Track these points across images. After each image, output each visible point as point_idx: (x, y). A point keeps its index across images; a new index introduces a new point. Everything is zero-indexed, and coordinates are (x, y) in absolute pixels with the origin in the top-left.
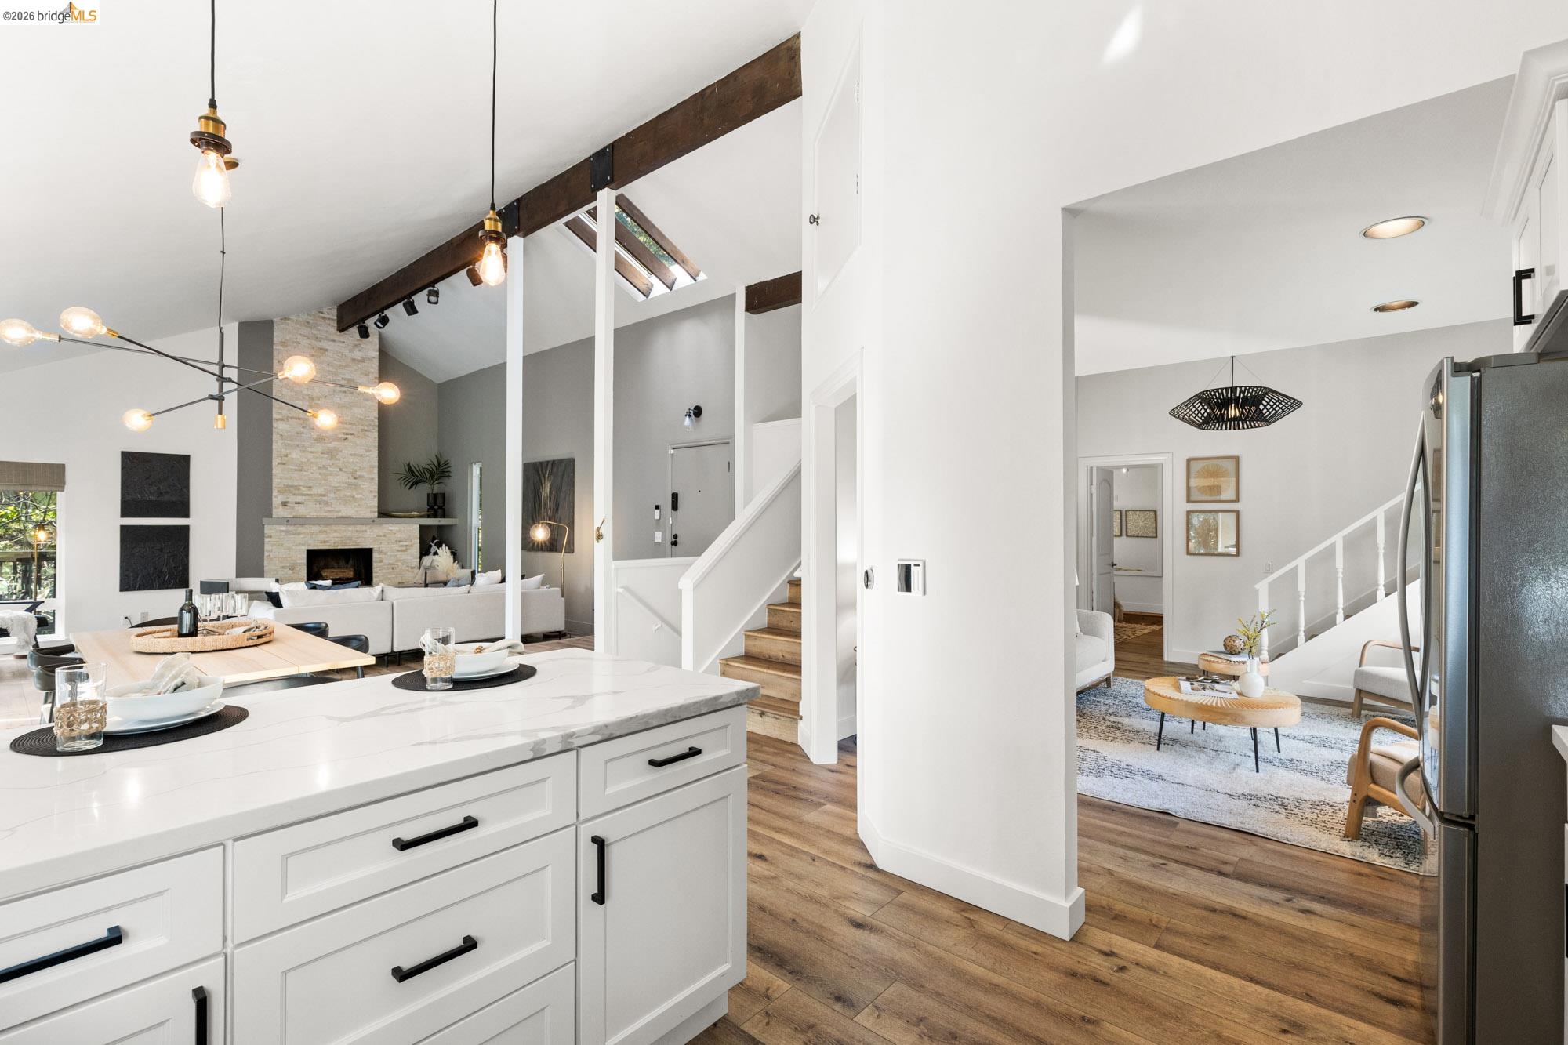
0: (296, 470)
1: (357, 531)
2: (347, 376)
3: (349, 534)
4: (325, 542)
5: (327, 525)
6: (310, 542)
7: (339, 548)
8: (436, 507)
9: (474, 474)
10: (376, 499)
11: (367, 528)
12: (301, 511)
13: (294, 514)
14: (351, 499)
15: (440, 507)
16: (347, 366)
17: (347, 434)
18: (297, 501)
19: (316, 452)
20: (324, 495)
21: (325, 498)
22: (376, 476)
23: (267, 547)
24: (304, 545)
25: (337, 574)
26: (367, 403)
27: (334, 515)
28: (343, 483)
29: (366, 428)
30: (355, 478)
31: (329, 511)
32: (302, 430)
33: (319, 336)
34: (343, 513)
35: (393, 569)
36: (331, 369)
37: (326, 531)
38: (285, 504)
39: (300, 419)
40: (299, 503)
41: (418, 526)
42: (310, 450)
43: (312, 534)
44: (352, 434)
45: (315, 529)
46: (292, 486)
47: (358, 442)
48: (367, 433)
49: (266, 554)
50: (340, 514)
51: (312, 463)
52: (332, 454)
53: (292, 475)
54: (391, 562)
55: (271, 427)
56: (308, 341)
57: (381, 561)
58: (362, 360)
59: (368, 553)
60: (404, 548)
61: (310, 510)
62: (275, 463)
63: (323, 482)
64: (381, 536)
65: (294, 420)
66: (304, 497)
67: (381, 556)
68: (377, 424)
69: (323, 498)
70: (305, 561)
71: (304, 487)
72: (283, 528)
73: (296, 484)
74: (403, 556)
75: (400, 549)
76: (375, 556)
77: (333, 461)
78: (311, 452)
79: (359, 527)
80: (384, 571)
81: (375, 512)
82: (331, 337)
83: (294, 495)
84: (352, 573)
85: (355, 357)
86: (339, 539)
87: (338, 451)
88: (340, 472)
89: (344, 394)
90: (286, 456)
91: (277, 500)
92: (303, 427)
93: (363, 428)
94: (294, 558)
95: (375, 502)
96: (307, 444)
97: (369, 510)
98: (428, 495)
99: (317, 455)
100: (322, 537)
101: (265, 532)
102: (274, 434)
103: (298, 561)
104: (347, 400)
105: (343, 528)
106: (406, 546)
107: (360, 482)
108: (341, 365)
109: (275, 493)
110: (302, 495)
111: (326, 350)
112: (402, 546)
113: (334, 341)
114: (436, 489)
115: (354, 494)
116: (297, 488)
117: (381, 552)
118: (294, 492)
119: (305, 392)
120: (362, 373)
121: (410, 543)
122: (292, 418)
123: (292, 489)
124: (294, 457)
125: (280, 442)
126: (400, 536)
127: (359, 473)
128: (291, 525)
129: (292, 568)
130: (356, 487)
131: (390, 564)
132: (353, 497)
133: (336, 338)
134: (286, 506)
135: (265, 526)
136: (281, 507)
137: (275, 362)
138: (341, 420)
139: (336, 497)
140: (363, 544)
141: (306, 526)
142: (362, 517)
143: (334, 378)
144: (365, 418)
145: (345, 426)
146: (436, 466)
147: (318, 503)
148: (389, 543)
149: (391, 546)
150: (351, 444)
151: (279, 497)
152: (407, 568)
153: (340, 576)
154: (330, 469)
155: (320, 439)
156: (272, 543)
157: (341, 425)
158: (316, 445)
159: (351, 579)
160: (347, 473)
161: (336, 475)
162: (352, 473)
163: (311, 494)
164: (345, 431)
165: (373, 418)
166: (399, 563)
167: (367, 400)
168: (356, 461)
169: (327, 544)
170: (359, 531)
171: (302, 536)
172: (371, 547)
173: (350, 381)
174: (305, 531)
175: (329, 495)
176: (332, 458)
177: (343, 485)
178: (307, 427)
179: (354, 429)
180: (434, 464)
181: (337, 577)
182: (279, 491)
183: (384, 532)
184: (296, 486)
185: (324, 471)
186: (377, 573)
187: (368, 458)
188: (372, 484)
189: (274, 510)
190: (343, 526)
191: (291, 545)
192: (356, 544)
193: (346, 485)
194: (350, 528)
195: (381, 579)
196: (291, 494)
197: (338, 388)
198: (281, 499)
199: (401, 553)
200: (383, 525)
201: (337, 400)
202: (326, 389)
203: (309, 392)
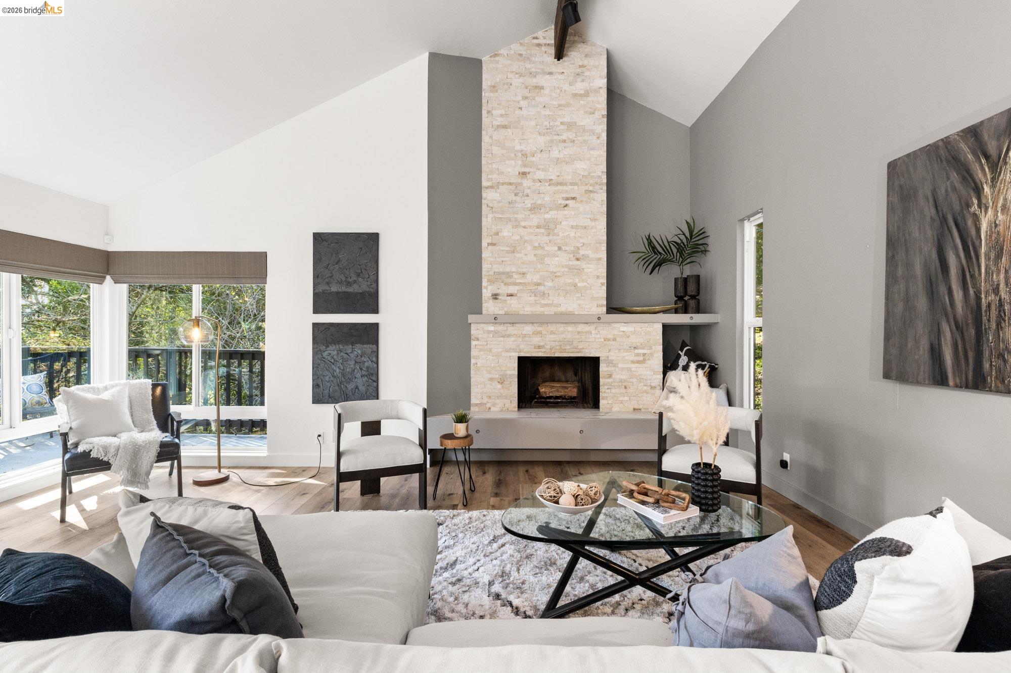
0: (507, 252)
1: (579, 332)
2: (567, 119)
3: (569, 336)
4: (539, 347)
5: (542, 323)
6: (522, 347)
7: (556, 355)
8: (686, 298)
9: (747, 238)
10: (605, 288)
11: (592, 328)
12: (513, 305)
13: (506, 309)
14: (573, 288)
15: (693, 297)
16: (568, 105)
17: (567, 199)
18: (510, 292)
19: (530, 227)
20: (539, 284)
21: (541, 288)
22: (604, 255)
23: (474, 353)
24: (515, 351)
25: (558, 391)
26: (592, 152)
27: (548, 311)
28: (563, 267)
29: (591, 188)
30: (578, 259)
31: (546, 306)
32: (514, 198)
33: (533, 70)
34: (563, 309)
35: (625, 388)
36: (548, 112)
37: (540, 333)
38: (495, 297)
39: (511, 184)
40: (511, 295)
41: (659, 328)
42: (523, 224)
43: (525, 336)
44: (573, 198)
45: (528, 329)
46: (503, 273)
47: (581, 209)
48: (592, 195)
49: (473, 361)
50: (559, 309)
51: (525, 241)
52: (548, 227)
53: (504, 259)
54: (623, 377)
55: (480, 198)
56: (521, 80)
57: (610, 376)
58: (587, 94)
59: (595, 361)
60: (641, 358)
61: (524, 305)
62: (484, 244)
63: (539, 266)
65: (506, 186)
66: (517, 288)
67: (610, 369)
68: (605, 181)
69: (539, 288)
70: (516, 372)
71: (516, 274)
72: (491, 328)
73: (508, 270)
74: (641, 370)
75: (636, 359)
76: (603, 368)
77: (550, 237)
78: (525, 227)
79: (581, 327)
80: (613, 391)
81: (602, 306)
82: (548, 70)
83: (505, 284)
84: (575, 390)
85: (576, 92)
86: (557, 343)
87: (556, 222)
88: (559, 252)
89: (563, 144)
90: (497, 234)
91: (486, 293)
92: (516, 195)
93: (586, 188)
94: (504, 369)
95: (603, 292)
96: (520, 216)
97: (595, 303)
98: (676, 280)
99: (531, 230)
100: (536, 340)
101: (472, 332)
102: (484, 207)
103: (508, 372)
104: (567, 151)
105: (561, 328)
106: (644, 355)
107: (583, 264)
108: (560, 105)
109: (484, 284)
110: (515, 284)
111: (542, 88)
112: (638, 355)
113: (551, 73)
114: (688, 271)
115: (577, 280)
116: (509, 275)
117: (610, 362)
118: (506, 280)
119: (518, 147)
120: (586, 112)
121: (649, 351)
122: (503, 184)
123: (503, 277)
124: (505, 234)
125: (490, 216)
126: (635, 340)
127: (582, 252)
128: (501, 323)
129: (501, 382)
130: (579, 271)
131: (621, 381)
132: (575, 285)
133: (554, 70)
134: (496, 299)
135: (472, 325)
136: (491, 301)
137: (484, 112)
138: (560, 180)
139: (554, 287)
140: (587, 351)
141: (517, 325)
142: (586, 313)
143: (551, 124)
144: (589, 174)
145: (565, 188)
146: (686, 238)
147: (533, 295)
148: (622, 351)
149: (625, 354)
150: (573, 213)
151: (490, 288)
152: (645, 388)
153: (561, 393)
154: (547, 248)
155: (535, 209)
156: (479, 347)
157: (559, 187)
158: (531, 217)
159: (574, 398)
160: (568, 253)
161: (555, 256)
162: (573, 252)
163: (525, 283)
164: (565, 195)
165: (600, 174)
166: (635, 380)
167: (593, 149)
168: (580, 235)
169: (542, 350)
170: (582, 332)
171: (512, 339)
172: (597, 356)
173: (570, 126)
174: (516, 332)
175: (546, 283)
176: (549, 234)
177: (563, 270)
178: (520, 194)
179: (576, 191)
180: (684, 234)
181: (558, 394)
182: (489, 281)
183: (614, 335)
184: (508, 273)
185: (539, 252)
186: (605, 392)
187: (593, 230)
188: (599, 266)
189: (484, 305)
190: (562, 325)
191: (500, 350)
192: (578, 350)
193: (566, 270)
194: (570, 328)
195: (610, 402)
196: (502, 284)
197: (556, 137)
198: (491, 291)
199: (639, 365)
200: (613, 325)
201: (555, 153)
202: (542, 141)
203: (523, 148)
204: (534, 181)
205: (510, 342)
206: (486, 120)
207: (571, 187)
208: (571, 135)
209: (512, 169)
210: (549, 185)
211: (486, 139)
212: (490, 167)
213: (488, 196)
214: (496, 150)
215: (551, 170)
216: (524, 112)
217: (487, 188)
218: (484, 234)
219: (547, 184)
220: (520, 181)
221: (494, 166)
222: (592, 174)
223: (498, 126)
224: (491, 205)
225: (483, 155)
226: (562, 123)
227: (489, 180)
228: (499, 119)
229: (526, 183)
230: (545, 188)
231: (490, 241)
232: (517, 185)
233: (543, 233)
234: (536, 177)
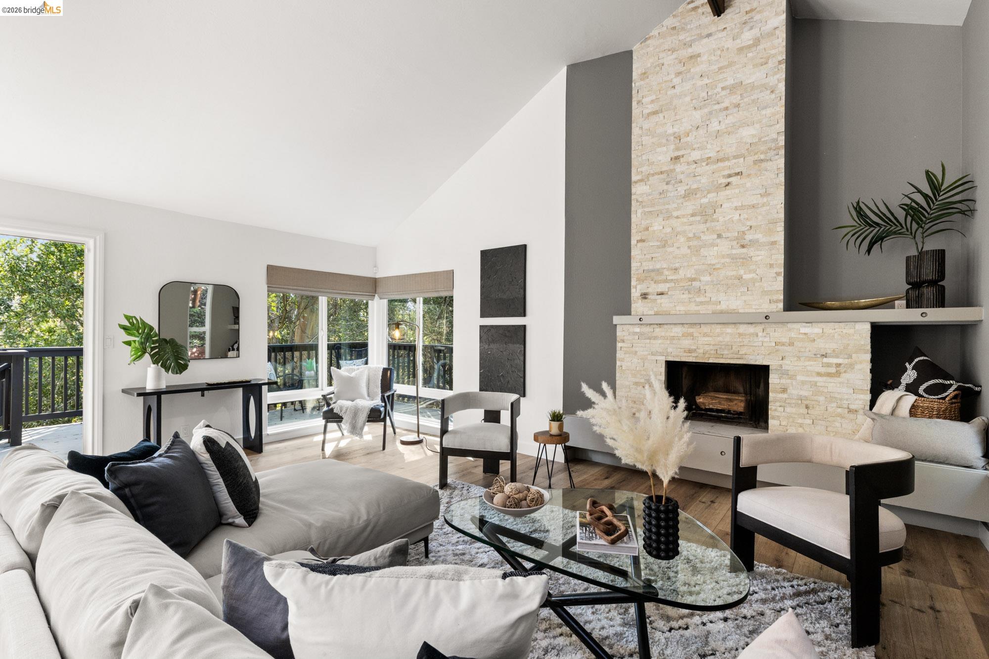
0: (658, 247)
1: (740, 335)
2: (730, 82)
3: (728, 339)
4: (690, 351)
5: (693, 324)
6: (670, 350)
7: (711, 361)
10: (781, 278)
11: (758, 329)
12: (664, 304)
13: (656, 309)
14: (736, 282)
16: (731, 64)
17: (730, 176)
18: (660, 290)
19: (683, 216)
21: (696, 284)
23: (619, 355)
24: (661, 354)
25: (720, 403)
26: (764, 112)
27: (704, 310)
28: (723, 257)
29: (762, 157)
30: (743, 246)
31: (702, 303)
32: (665, 187)
33: (688, 39)
34: (723, 306)
35: (807, 407)
36: (705, 81)
37: (691, 335)
38: (644, 296)
39: (662, 173)
40: (662, 294)
41: (867, 327)
42: (675, 214)
43: (673, 338)
44: (737, 174)
45: (677, 331)
46: (653, 271)
47: (748, 185)
48: (764, 165)
49: (618, 363)
50: (719, 308)
51: (678, 233)
52: (706, 214)
53: (653, 255)
54: (804, 393)
55: (629, 194)
56: (674, 56)
57: (784, 390)
58: (756, 43)
59: (763, 371)
60: (833, 370)
61: (676, 303)
62: (633, 242)
63: (694, 259)
64: (783, 344)
65: (656, 177)
66: (668, 285)
67: (783, 381)
69: (695, 284)
70: (663, 378)
71: (668, 269)
72: (637, 330)
73: (658, 266)
74: (831, 385)
75: (823, 370)
76: (774, 379)
77: (708, 225)
78: (677, 217)
79: (742, 329)
80: (788, 410)
81: (777, 301)
82: (706, 32)
83: (655, 282)
84: (742, 404)
85: (743, 45)
86: (711, 347)
88: (719, 241)
89: (725, 113)
90: (647, 229)
91: (635, 293)
92: (668, 183)
93: (756, 157)
94: (650, 373)
95: (779, 284)
96: (672, 206)
97: (767, 299)
98: (909, 258)
99: (685, 220)
100: (687, 343)
101: (618, 334)
102: (634, 203)
104: (731, 120)
105: (718, 329)
106: (838, 365)
107: (751, 252)
108: (720, 69)
109: (633, 283)
110: (666, 281)
111: (699, 55)
112: (829, 365)
113: (709, 35)
115: (742, 272)
116: (659, 272)
117: (784, 373)
118: (657, 278)
119: (670, 131)
120: (755, 66)
121: (846, 361)
123: (653, 274)
124: (655, 228)
125: (640, 211)
126: (823, 345)
127: (749, 237)
128: (647, 325)
129: (647, 387)
130: (745, 260)
131: (801, 398)
132: (740, 278)
133: (713, 29)
134: (645, 298)
135: (618, 326)
136: (640, 301)
137: (634, 104)
138: (721, 155)
139: (712, 281)
140: (751, 357)
141: (665, 326)
142: (754, 311)
143: (709, 94)
144: (760, 139)
145: (727, 163)
146: (925, 196)
147: (687, 291)
148: (802, 359)
149: (807, 363)
150: (737, 191)
151: (639, 287)
152: (839, 410)
153: (724, 406)
154: (703, 237)
155: (689, 195)
156: (625, 349)
157: (720, 164)
158: (684, 204)
159: (741, 413)
160: (730, 241)
161: (713, 245)
162: (737, 238)
163: (677, 280)
164: (727, 172)
165: (775, 136)
166: (822, 399)
167: (765, 108)
168: (746, 217)
169: (693, 354)
170: (745, 335)
171: (660, 341)
172: (765, 363)
173: (732, 89)
174: (663, 334)
175: (702, 278)
176: (707, 220)
177: (723, 261)
178: (673, 182)
179: (739, 165)
180: (919, 191)
181: (720, 407)
182: (638, 280)
183: (790, 338)
184: (658, 270)
185: (694, 243)
186: (775, 410)
187: (765, 208)
188: (773, 252)
189: (633, 306)
190: (719, 326)
191: (647, 353)
192: (739, 356)
193: (728, 260)
194: (730, 330)
195: (784, 423)
196: (652, 282)
197: (717, 107)
198: (641, 290)
199: (829, 379)
200: (789, 325)
201: (714, 126)
202: (697, 115)
203: (675, 130)
204: (688, 164)
205: (657, 345)
206: (636, 111)
207: (734, 161)
208: (736, 99)
209: (662, 157)
210: (707, 165)
211: (635, 131)
212: (640, 159)
213: (638, 190)
214: (646, 140)
215: (709, 146)
216: (678, 90)
217: (636, 182)
218: (633, 231)
219: (704, 164)
220: (672, 167)
221: (644, 157)
222: (763, 140)
223: (649, 114)
224: (640, 199)
225: (633, 148)
226: (723, 89)
227: (638, 173)
228: (649, 106)
229: (679, 168)
230: (704, 169)
231: (639, 238)
232: (668, 173)
233: (699, 221)
234: (691, 159)
